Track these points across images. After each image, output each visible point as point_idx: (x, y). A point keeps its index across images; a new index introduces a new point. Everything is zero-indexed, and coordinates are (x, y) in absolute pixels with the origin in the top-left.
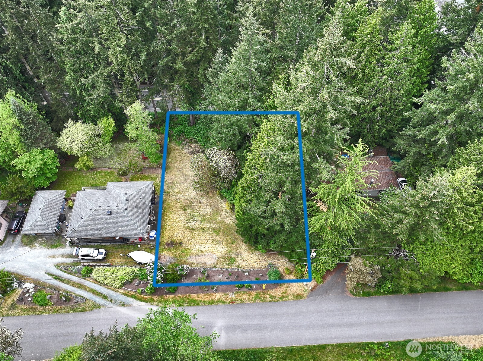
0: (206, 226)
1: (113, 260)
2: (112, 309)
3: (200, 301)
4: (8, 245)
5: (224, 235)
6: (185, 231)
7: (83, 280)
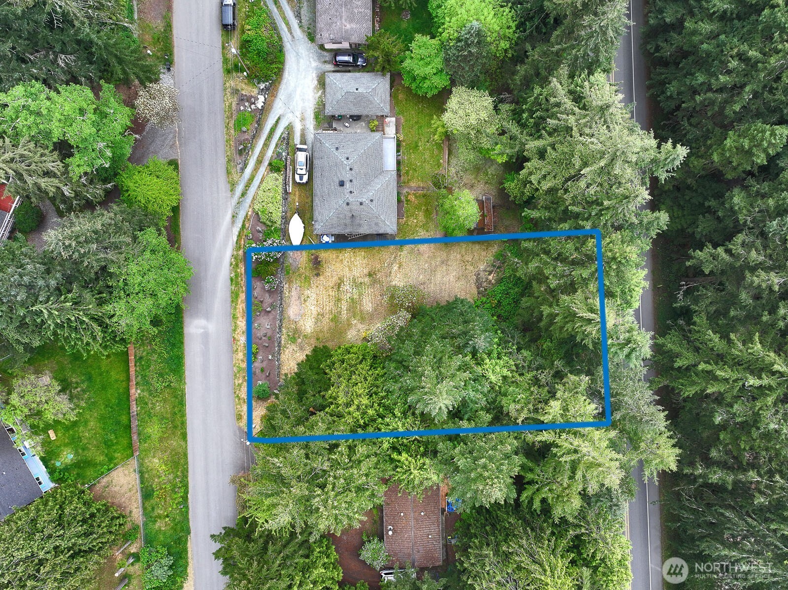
0: (344, 306)
1: (297, 193)
2: (230, 206)
3: (237, 304)
4: (320, 57)
5: (330, 329)
6: (335, 278)
7: (266, 163)
